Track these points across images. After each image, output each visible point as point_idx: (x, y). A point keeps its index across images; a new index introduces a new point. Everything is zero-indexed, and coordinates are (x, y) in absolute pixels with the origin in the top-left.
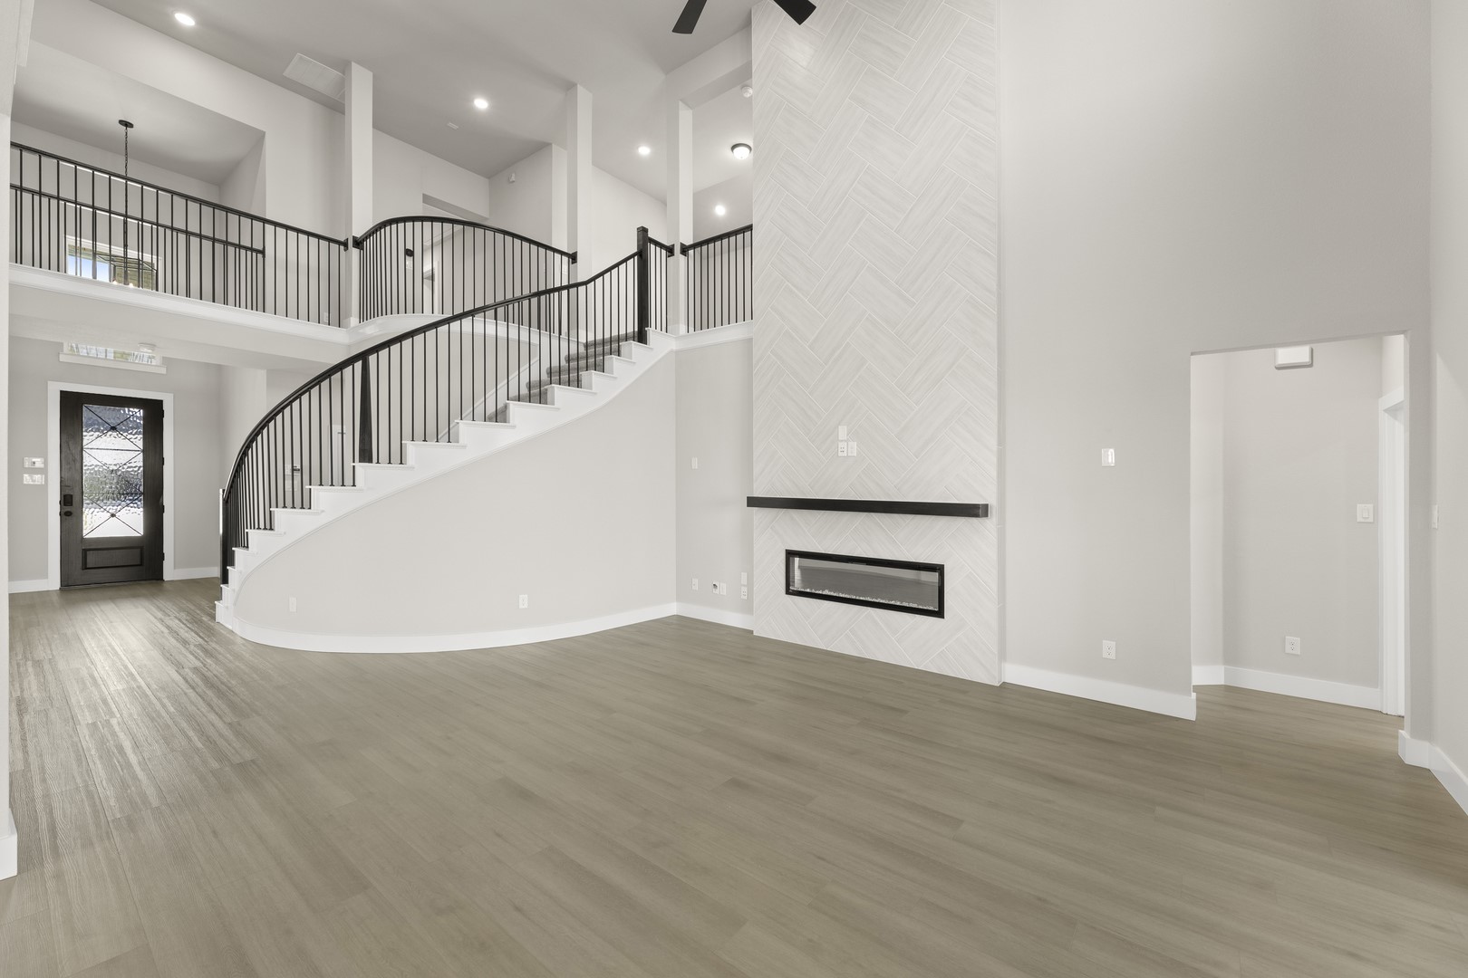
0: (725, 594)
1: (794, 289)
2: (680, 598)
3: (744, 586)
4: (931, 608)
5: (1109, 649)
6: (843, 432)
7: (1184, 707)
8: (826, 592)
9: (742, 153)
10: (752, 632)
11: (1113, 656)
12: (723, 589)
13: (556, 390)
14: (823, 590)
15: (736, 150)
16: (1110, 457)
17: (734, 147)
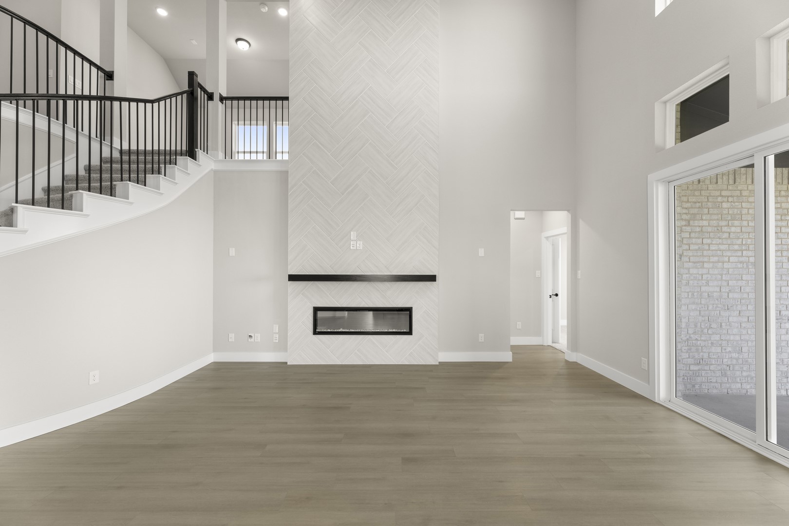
0: (259, 340)
1: (321, 146)
2: (216, 349)
3: (277, 333)
4: (405, 331)
5: (481, 337)
6: (353, 235)
7: (507, 357)
8: (341, 330)
9: (242, 45)
10: (286, 363)
11: (483, 341)
12: (257, 337)
13: (130, 185)
14: (340, 329)
15: (239, 42)
16: (481, 252)
17: (238, 40)
